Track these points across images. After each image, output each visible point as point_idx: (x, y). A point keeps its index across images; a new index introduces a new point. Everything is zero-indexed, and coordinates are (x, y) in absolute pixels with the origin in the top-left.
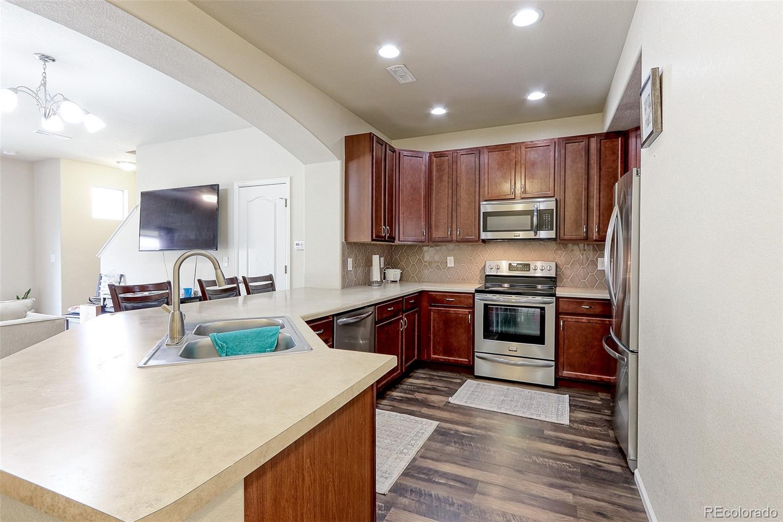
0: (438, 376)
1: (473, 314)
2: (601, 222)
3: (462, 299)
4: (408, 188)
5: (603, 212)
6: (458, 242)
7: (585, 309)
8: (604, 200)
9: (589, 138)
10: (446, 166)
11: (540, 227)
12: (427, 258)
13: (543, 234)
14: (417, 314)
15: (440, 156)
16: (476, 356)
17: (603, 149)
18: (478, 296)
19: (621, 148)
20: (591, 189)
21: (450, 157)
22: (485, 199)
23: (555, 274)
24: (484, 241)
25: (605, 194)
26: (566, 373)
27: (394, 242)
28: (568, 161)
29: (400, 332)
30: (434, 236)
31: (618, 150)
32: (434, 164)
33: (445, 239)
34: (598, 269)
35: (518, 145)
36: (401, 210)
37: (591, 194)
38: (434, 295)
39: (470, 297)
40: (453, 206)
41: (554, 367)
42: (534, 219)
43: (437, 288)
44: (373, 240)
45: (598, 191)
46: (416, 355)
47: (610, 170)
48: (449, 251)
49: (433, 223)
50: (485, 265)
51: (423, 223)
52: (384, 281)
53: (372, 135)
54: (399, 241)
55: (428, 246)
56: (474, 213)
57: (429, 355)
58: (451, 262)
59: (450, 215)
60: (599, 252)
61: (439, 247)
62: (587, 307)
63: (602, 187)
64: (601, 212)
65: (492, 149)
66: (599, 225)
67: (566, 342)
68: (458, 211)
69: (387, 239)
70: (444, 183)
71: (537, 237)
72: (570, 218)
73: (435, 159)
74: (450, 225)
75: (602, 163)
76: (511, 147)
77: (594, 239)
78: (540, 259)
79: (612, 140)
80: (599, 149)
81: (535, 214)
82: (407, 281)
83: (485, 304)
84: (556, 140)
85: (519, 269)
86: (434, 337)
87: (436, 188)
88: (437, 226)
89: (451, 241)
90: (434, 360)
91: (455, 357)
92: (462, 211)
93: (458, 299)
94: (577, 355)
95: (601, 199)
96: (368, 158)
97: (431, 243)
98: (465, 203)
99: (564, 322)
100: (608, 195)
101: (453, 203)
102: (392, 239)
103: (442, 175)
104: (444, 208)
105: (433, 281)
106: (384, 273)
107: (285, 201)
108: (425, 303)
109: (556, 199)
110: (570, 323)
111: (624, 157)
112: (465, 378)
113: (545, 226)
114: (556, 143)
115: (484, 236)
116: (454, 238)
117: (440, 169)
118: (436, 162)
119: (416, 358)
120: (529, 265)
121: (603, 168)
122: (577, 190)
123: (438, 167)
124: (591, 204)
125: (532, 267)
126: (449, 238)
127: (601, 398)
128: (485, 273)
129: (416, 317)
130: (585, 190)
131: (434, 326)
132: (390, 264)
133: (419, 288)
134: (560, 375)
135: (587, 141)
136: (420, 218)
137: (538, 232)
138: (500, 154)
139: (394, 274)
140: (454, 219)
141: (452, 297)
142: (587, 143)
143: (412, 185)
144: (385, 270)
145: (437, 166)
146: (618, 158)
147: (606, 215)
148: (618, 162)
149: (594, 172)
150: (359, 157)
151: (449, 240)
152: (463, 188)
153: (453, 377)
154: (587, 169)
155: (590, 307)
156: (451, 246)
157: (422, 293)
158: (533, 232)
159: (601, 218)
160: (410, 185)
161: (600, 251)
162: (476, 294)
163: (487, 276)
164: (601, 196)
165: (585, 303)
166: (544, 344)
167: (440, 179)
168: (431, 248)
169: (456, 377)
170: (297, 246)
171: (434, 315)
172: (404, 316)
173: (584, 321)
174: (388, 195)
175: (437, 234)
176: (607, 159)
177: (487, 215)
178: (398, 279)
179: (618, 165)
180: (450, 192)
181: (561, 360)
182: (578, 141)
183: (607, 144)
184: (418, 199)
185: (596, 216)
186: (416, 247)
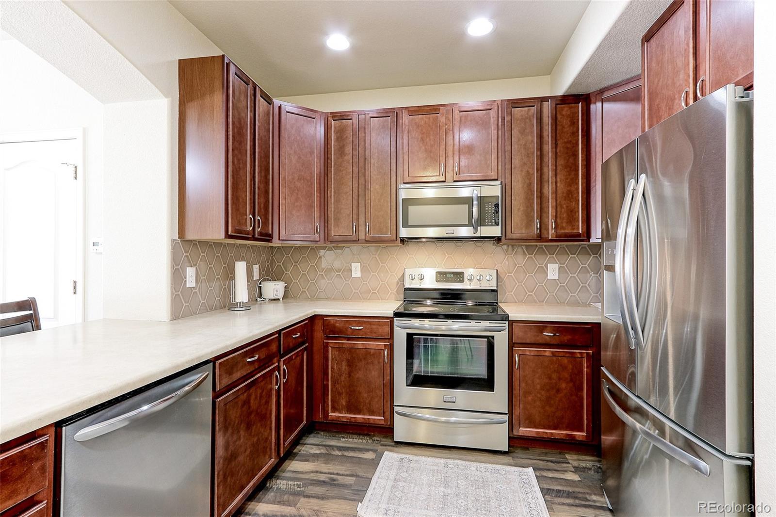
0: (340, 448)
1: (391, 348)
2: (558, 215)
3: (374, 327)
4: (294, 161)
5: (560, 202)
6: (367, 241)
7: (546, 337)
8: (562, 186)
9: (542, 102)
10: (349, 134)
11: (481, 221)
12: (324, 264)
13: (484, 231)
14: (305, 353)
15: (341, 118)
16: (397, 412)
17: (559, 117)
18: (397, 322)
19: (582, 117)
20: (545, 170)
21: (355, 120)
22: (405, 181)
23: (496, 286)
24: (403, 240)
25: (562, 178)
26: (524, 431)
27: (269, 241)
28: (515, 132)
29: (274, 392)
30: (332, 233)
31: (578, 119)
32: (333, 129)
33: (349, 238)
34: (549, 278)
35: (448, 108)
36: (283, 192)
37: (545, 177)
38: (332, 322)
39: (385, 323)
40: (360, 190)
41: (507, 422)
42: (474, 210)
43: (336, 311)
44: (228, 236)
45: (554, 173)
46: (305, 418)
47: (569, 146)
48: (354, 255)
49: (331, 215)
50: (404, 273)
51: (316, 214)
52: (259, 299)
53: (226, 61)
54: (279, 239)
55: (324, 248)
56: (389, 200)
57: (326, 415)
58: (356, 270)
59: (355, 203)
60: (549, 256)
61: (340, 251)
62: (550, 334)
63: (559, 168)
64: (558, 202)
65: (414, 111)
66: (556, 220)
67: (523, 385)
68: (366, 199)
69: (256, 236)
70: (346, 158)
71: (477, 235)
72: (519, 209)
73: (333, 122)
74: (355, 217)
75: (558, 135)
76: (439, 109)
77: (550, 238)
78: (476, 265)
79: (571, 105)
80: (555, 118)
81: (475, 202)
82: (295, 298)
83: (408, 334)
84: (499, 103)
85: (450, 280)
86: (334, 385)
87: (335, 164)
88: (337, 219)
89: (357, 241)
90: (333, 420)
91: (364, 415)
92: (373, 197)
93: (368, 326)
94: (538, 403)
95: (558, 184)
96: (218, 99)
97: (329, 245)
98: (377, 187)
99: (520, 356)
100: (567, 179)
101: (360, 186)
102: (267, 237)
103: (344, 146)
104: (347, 193)
105: (332, 298)
106: (260, 287)
107: (74, 169)
108: (319, 334)
109: (502, 182)
110: (528, 357)
111: (585, 128)
112: (380, 448)
113: (488, 220)
114: (500, 106)
115: (404, 233)
116: (362, 236)
117: (341, 138)
118: (335, 128)
119: (305, 422)
120: (462, 274)
121: (559, 142)
122: (528, 171)
123: (339, 134)
124: (545, 191)
125: (466, 277)
126: (354, 238)
127: (574, 467)
128: (404, 286)
129: (305, 357)
130: (537, 172)
131: (332, 368)
132: (269, 275)
133: (310, 311)
134: (515, 434)
135: (539, 105)
136: (311, 206)
137: (478, 227)
138: (425, 119)
139: (273, 289)
140: (362, 209)
141: (359, 323)
142: (540, 108)
143: (300, 158)
144: (260, 283)
145: (336, 132)
146: (578, 130)
147: (564, 206)
148: (578, 135)
149: (548, 147)
150: (203, 96)
151: (354, 239)
152: (374, 164)
153: (361, 446)
154: (539, 143)
155: (555, 335)
156: (355, 248)
157: (313, 319)
158: (472, 227)
159: (558, 209)
160: (296, 157)
161: (550, 254)
162: (395, 319)
163: (406, 289)
164: (558, 180)
165: (548, 328)
166: (493, 391)
167: (341, 151)
168: (327, 251)
169: (367, 447)
170: (95, 248)
171: (332, 351)
172: (281, 363)
173: (547, 354)
174: (260, 166)
175: (336, 232)
176: (565, 130)
177: (407, 202)
178: (280, 295)
179: (578, 139)
180: (356, 170)
181: (516, 412)
182: (528, 105)
183: (566, 110)
184: (309, 178)
185: (552, 207)
186: (309, 250)
